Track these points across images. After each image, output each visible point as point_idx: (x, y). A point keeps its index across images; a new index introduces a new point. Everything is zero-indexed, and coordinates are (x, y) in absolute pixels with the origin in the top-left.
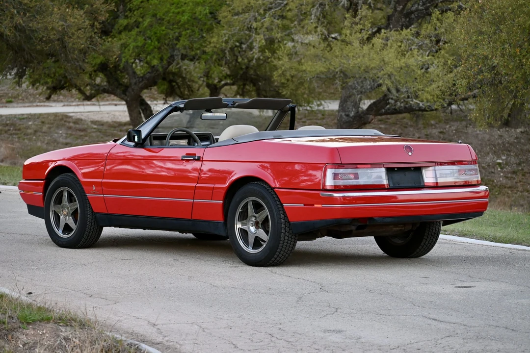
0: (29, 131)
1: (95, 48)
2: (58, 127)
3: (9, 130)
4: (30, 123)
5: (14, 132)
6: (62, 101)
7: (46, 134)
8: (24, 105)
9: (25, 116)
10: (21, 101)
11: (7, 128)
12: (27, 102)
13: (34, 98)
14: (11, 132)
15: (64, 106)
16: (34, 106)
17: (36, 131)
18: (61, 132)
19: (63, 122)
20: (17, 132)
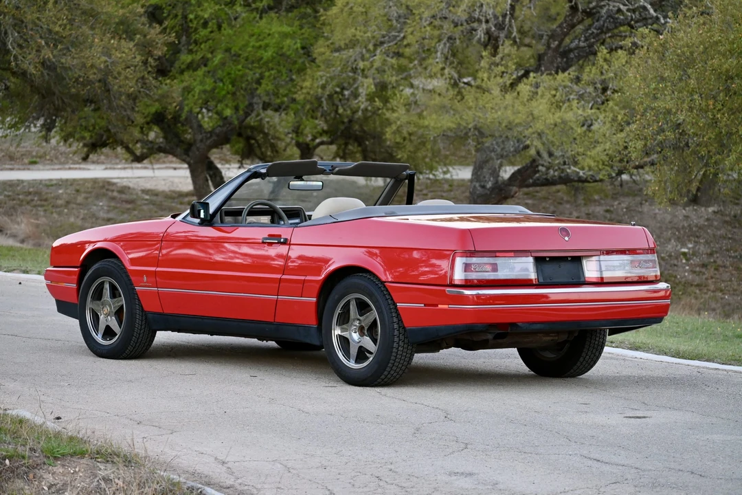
0: (59, 202)
1: (148, 92)
2: (98, 197)
3: (32, 200)
4: (61, 191)
5: (39, 202)
6: (103, 163)
7: (81, 206)
8: (52, 167)
9: (54, 182)
10: (48, 162)
11: (29, 198)
12: (56, 164)
13: (66, 158)
14: (34, 203)
15: (106, 169)
16: (66, 169)
17: (68, 203)
18: (101, 204)
19: (104, 191)
20: (43, 203)
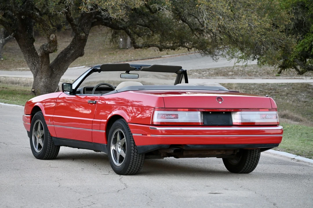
0: (284, 93)
1: (281, 41)
2: (302, 91)
3: (271, 92)
4: (285, 89)
5: (274, 94)
6: (310, 76)
7: (293, 96)
8: (286, 78)
9: (284, 84)
10: (285, 75)
11: (270, 91)
12: (288, 76)
13: (293, 73)
14: (272, 94)
16: (293, 79)
17: (287, 94)
18: (303, 95)
19: (306, 88)
20: (276, 94)
